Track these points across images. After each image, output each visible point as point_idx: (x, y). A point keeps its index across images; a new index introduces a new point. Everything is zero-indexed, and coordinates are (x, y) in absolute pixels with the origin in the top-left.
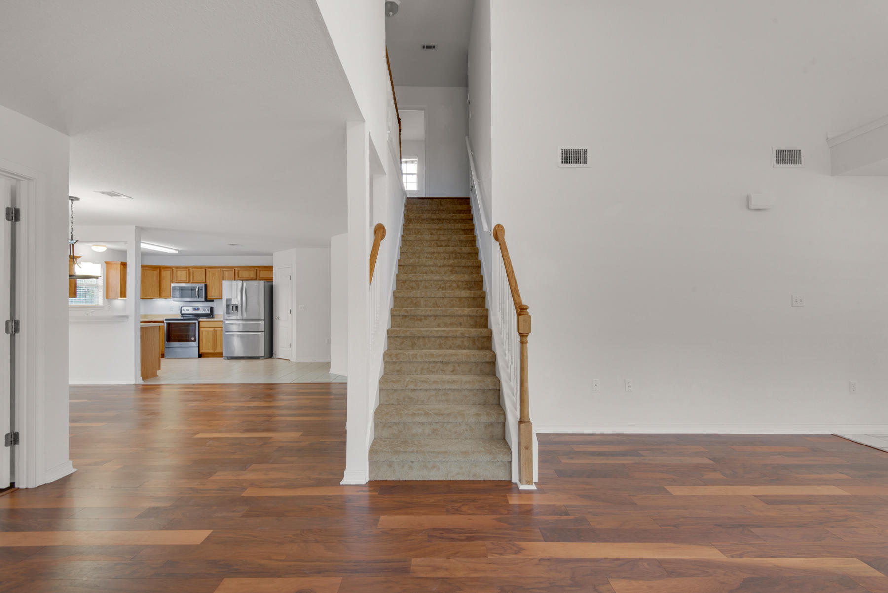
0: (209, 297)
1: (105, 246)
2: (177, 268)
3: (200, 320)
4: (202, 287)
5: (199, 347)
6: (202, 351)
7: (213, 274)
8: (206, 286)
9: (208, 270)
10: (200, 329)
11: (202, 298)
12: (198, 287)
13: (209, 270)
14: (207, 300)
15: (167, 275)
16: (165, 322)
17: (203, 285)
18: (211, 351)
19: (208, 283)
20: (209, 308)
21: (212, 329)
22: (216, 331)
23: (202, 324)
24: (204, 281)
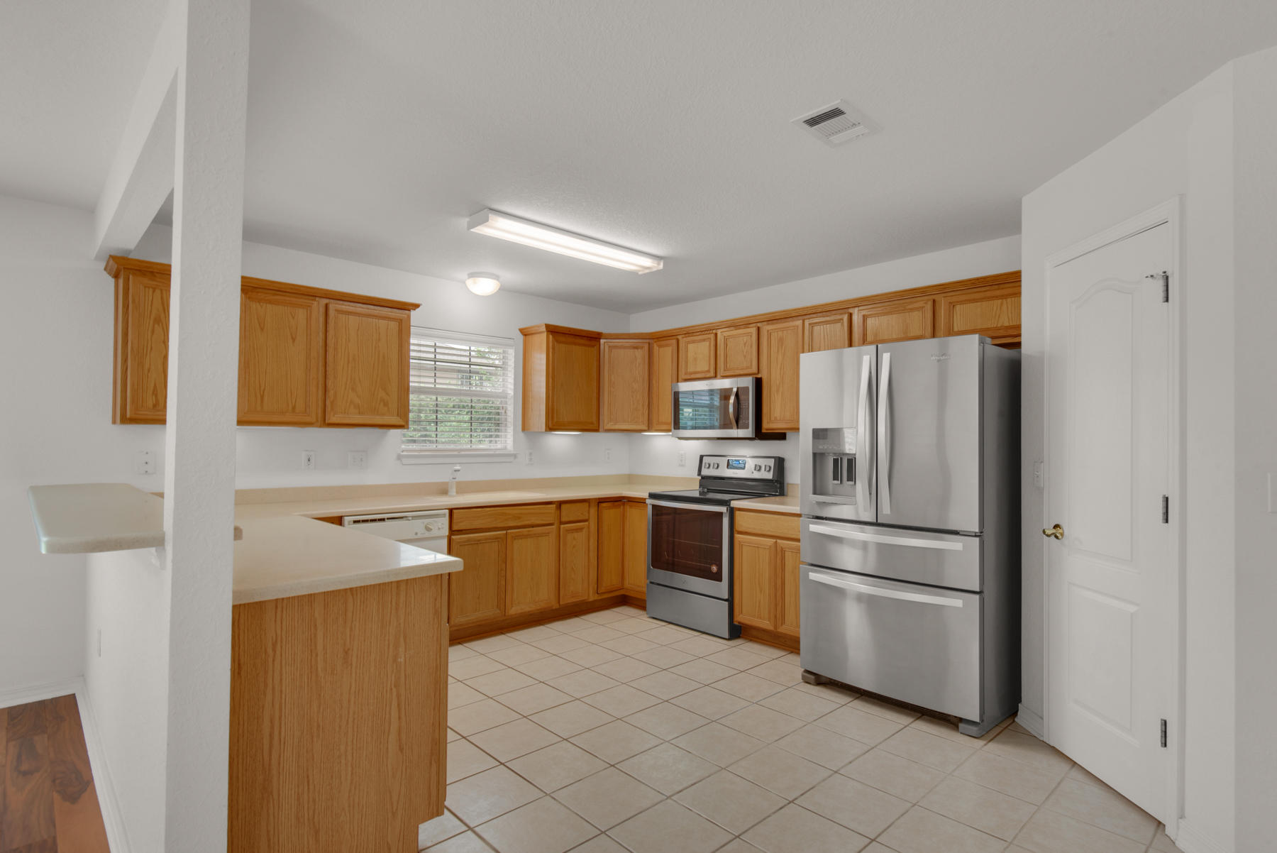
0: (767, 426)
1: (496, 277)
2: (689, 332)
3: (734, 504)
4: (747, 388)
5: (730, 601)
6: (740, 618)
7: (781, 340)
8: (758, 383)
9: (766, 328)
10: (737, 536)
11: (747, 428)
12: (735, 390)
13: (770, 327)
14: (761, 434)
15: (665, 355)
16: (649, 501)
17: (748, 382)
18: (766, 624)
19: (764, 375)
20: (771, 462)
21: (771, 541)
22: (783, 551)
23: (742, 521)
24: (754, 370)
